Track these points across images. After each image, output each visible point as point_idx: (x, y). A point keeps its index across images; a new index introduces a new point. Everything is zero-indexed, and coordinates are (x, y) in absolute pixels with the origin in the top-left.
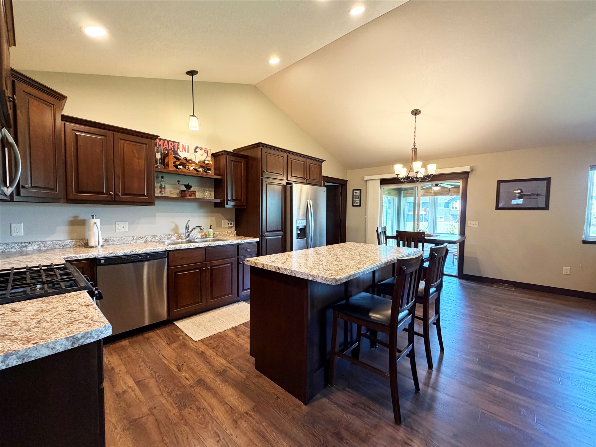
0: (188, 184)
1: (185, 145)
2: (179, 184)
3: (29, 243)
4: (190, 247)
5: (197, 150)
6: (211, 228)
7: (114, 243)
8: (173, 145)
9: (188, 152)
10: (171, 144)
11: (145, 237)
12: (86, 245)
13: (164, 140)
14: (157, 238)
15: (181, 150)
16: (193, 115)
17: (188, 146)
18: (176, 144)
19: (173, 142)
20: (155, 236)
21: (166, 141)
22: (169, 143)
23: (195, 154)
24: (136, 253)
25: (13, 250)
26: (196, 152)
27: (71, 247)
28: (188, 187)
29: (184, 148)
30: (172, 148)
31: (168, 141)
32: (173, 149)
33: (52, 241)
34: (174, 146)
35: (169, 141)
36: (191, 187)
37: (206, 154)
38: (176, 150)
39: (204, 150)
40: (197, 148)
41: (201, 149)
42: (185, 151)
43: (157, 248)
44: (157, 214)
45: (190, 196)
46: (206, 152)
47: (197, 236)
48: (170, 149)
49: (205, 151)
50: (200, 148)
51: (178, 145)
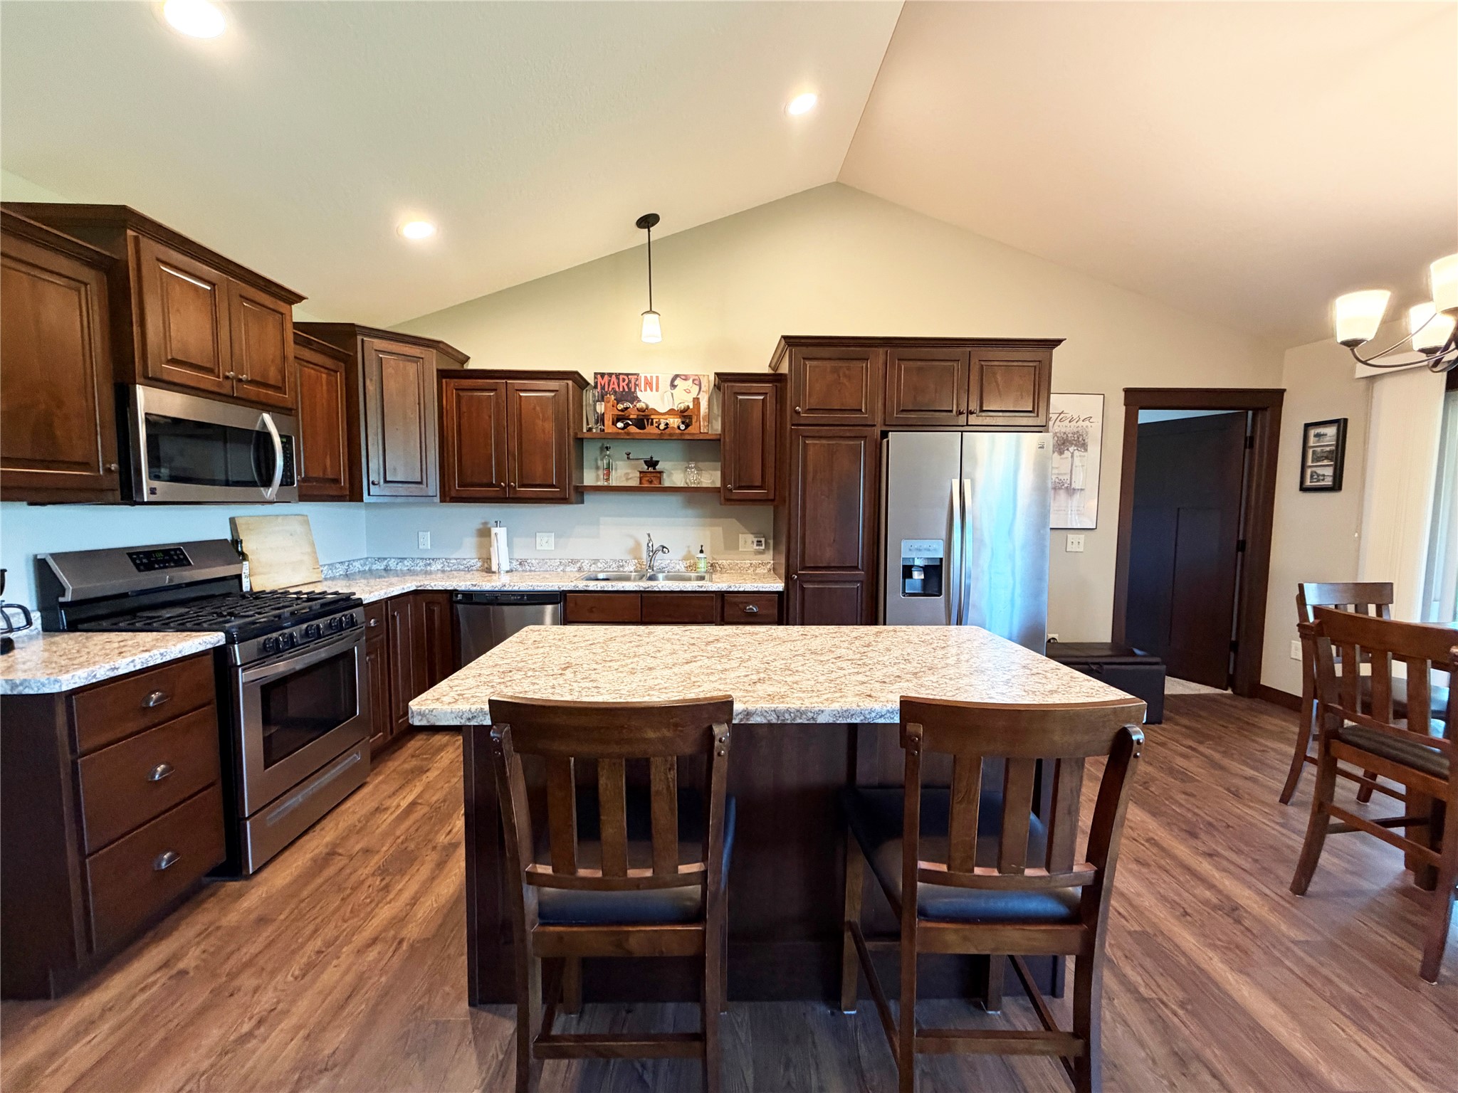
0: (652, 458)
1: (652, 377)
2: (628, 458)
3: (433, 560)
4: (606, 589)
5: (676, 383)
6: (702, 551)
7: (533, 569)
8: (627, 381)
9: (657, 390)
10: (624, 380)
11: (578, 561)
12: (489, 570)
13: (610, 375)
14: (599, 564)
15: (643, 389)
16: (651, 311)
17: (657, 377)
18: (633, 378)
19: (627, 375)
20: (596, 561)
21: (614, 376)
22: (619, 379)
23: (673, 391)
24: (510, 589)
25: (418, 568)
26: (673, 386)
27: (477, 570)
28: (652, 463)
29: (648, 384)
30: (626, 387)
31: (618, 375)
32: (627, 390)
33: (456, 559)
34: (630, 382)
35: (620, 374)
36: (657, 462)
37: (697, 388)
38: (633, 390)
39: (691, 380)
40: (677, 376)
41: (686, 378)
42: (651, 390)
43: (544, 584)
44: (602, 519)
45: (651, 482)
46: (697, 382)
47: (678, 567)
48: (621, 390)
49: (694, 380)
50: (683, 377)
51: (637, 379)
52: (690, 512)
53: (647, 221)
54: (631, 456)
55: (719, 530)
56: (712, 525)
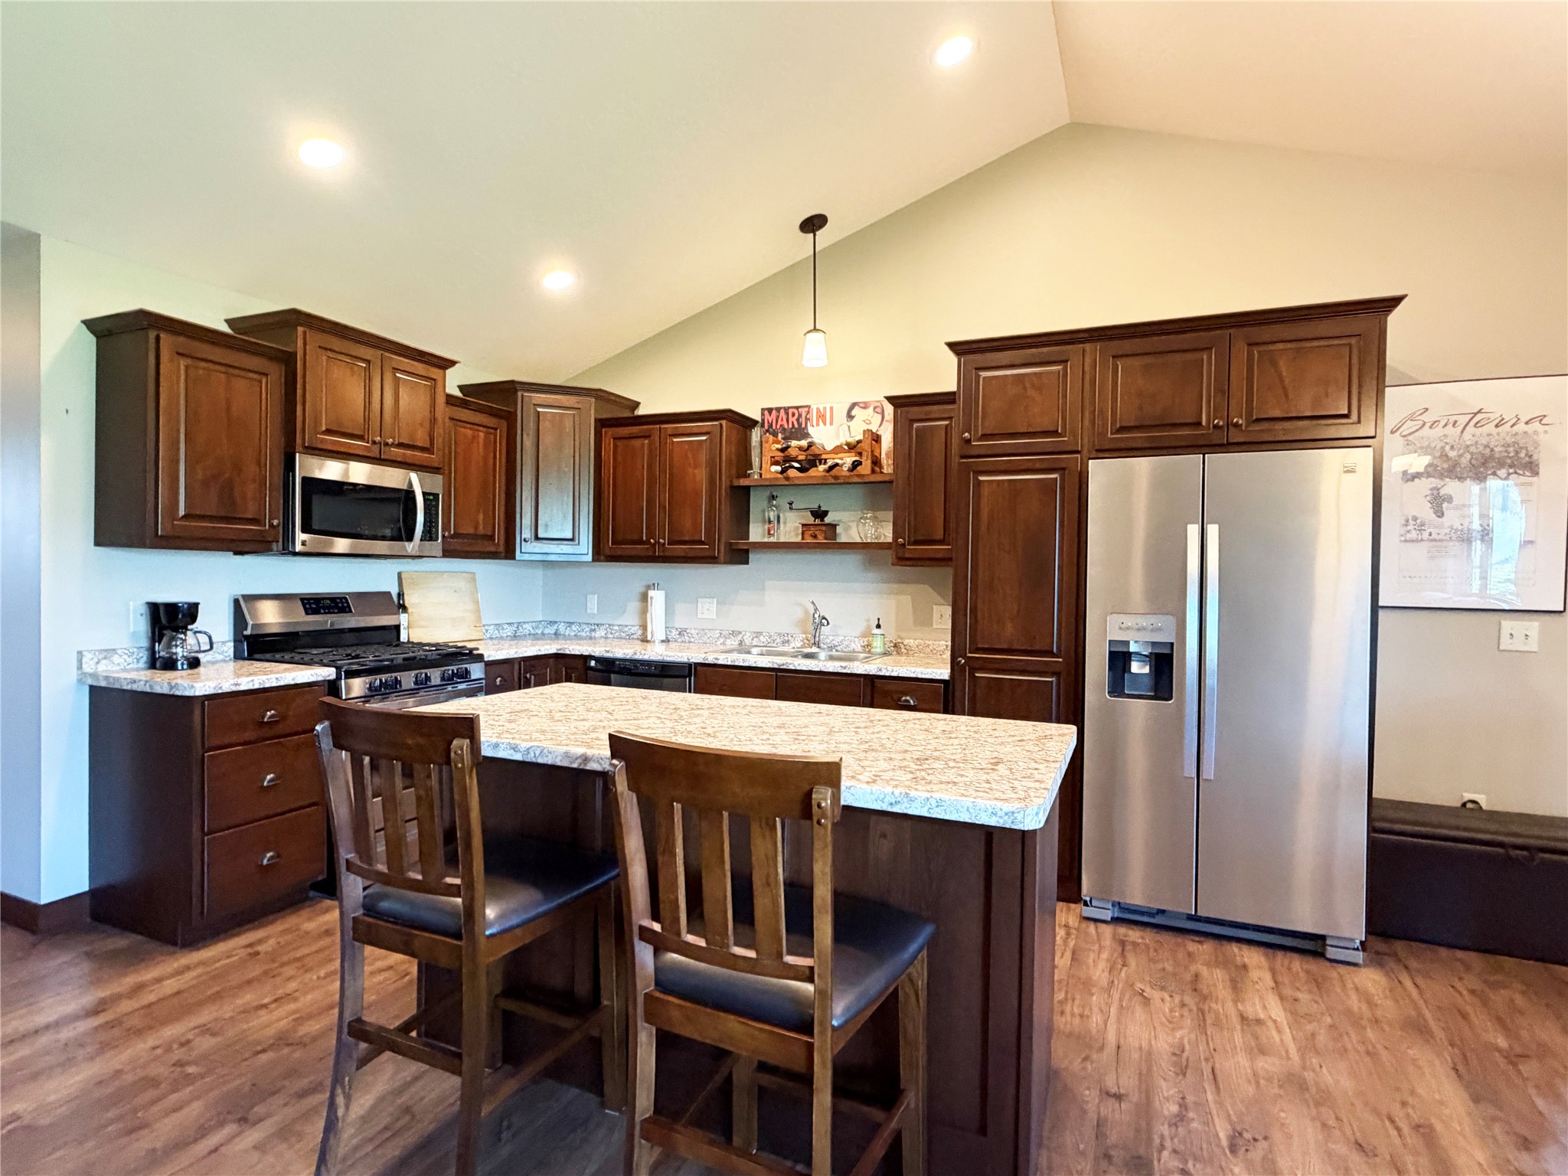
0: (820, 507)
1: (825, 408)
2: (791, 509)
3: (598, 625)
4: (737, 664)
5: (853, 413)
6: (878, 626)
7: (692, 640)
8: (797, 415)
9: (831, 424)
10: (793, 415)
11: (740, 633)
12: (645, 640)
13: (778, 409)
14: (762, 638)
15: (815, 423)
16: (815, 329)
17: (831, 408)
18: (803, 411)
19: (797, 408)
20: (758, 634)
21: (782, 411)
22: (788, 414)
23: (849, 424)
25: (584, 634)
26: (850, 417)
27: (638, 639)
28: (819, 514)
29: (821, 417)
30: (795, 423)
31: (786, 409)
32: (796, 426)
33: (619, 626)
34: (800, 416)
35: (789, 408)
36: (826, 513)
37: (879, 417)
38: (803, 426)
39: (872, 408)
40: (853, 405)
41: (865, 406)
42: (825, 424)
43: (673, 654)
44: (768, 583)
45: (815, 537)
46: (879, 410)
47: (853, 646)
48: (790, 426)
49: (875, 408)
50: (861, 405)
51: (808, 412)
52: (871, 575)
53: (813, 224)
54: (794, 506)
55: (906, 599)
56: (901, 593)
